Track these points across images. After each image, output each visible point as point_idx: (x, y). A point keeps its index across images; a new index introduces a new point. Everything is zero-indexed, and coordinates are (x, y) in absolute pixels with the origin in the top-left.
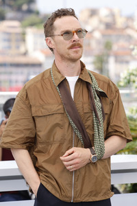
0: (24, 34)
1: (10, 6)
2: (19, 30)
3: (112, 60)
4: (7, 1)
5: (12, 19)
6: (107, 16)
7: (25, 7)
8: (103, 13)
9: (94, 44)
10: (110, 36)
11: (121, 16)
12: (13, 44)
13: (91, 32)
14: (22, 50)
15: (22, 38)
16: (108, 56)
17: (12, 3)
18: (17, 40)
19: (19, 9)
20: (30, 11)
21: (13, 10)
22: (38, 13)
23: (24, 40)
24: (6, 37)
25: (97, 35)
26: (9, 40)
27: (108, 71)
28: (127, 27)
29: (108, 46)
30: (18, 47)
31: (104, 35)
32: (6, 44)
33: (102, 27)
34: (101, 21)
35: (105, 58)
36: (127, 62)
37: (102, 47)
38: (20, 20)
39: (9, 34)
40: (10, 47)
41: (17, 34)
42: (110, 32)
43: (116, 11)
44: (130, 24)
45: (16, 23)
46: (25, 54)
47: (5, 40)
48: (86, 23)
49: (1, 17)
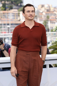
0: (19, 14)
1: (15, 4)
2: (17, 12)
3: (49, 22)
4: (13, 3)
5: (15, 9)
6: (47, 7)
7: (19, 5)
8: (46, 6)
9: (43, 17)
10: (48, 14)
11: (52, 7)
12: (16, 17)
13: (42, 13)
14: (19, 19)
15: (18, 15)
16: (48, 21)
17: (15, 3)
18: (17, 16)
19: (17, 5)
20: (21, 6)
21: (15, 6)
23: (19, 16)
24: (13, 15)
25: (44, 14)
26: (14, 16)
27: (48, 26)
28: (54, 11)
29: (48, 17)
30: (17, 18)
31: (46, 14)
32: (13, 17)
33: (46, 11)
34: (45, 9)
35: (47, 22)
36: (54, 23)
37: (46, 18)
38: (18, 9)
39: (14, 14)
40: (14, 18)
41: (17, 14)
42: (48, 12)
43: (50, 5)
44: (55, 10)
45: (16, 10)
46: (20, 20)
47: (13, 16)
48: (40, 9)
49: (11, 8)
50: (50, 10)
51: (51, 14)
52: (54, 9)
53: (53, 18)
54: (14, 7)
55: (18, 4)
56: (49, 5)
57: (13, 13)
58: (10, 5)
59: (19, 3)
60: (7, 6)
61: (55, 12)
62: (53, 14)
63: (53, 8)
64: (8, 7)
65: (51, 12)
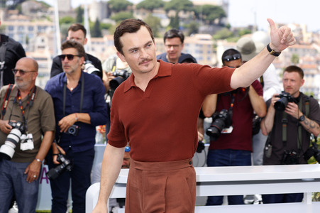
0: (215, 46)
1: (204, 20)
2: (211, 42)
4: (201, 16)
7: (217, 21)
10: (296, 50)
11: (307, 32)
12: (205, 56)
14: (213, 61)
15: (214, 50)
17: (205, 17)
18: (209, 52)
19: (211, 23)
20: (221, 25)
21: (205, 24)
22: (229, 27)
24: (198, 48)
26: (200, 52)
28: (313, 42)
30: (209, 59)
32: (198, 55)
36: (313, 75)
37: (289, 60)
38: (212, 33)
39: (201, 45)
41: (209, 46)
43: (303, 27)
44: (316, 39)
45: (208, 36)
49: (195, 31)
50: (302, 39)
51: (304, 50)
52: (313, 36)
53: (310, 62)
54: (202, 27)
55: (214, 20)
56: (298, 26)
57: (197, 45)
58: (192, 22)
59: (216, 18)
60: (181, 24)
61: (314, 46)
62: (308, 50)
63: (309, 35)
64: (185, 28)
65: (304, 44)
